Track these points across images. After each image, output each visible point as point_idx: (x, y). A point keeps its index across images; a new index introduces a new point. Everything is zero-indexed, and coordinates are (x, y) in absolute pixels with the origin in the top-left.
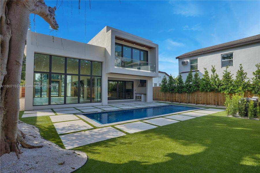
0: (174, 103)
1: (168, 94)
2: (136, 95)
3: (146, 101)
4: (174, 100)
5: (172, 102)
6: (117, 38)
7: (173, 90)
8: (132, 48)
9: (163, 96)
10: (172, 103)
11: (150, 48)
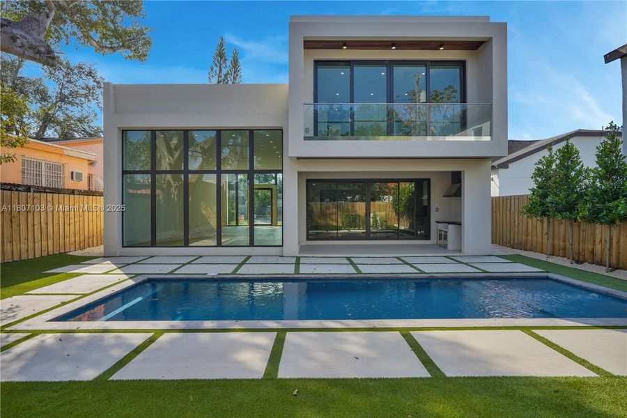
0: (586, 267)
1: (562, 227)
2: (441, 226)
3: (460, 251)
4: (588, 256)
5: (578, 262)
6: (310, 45)
7: (571, 207)
8: (391, 64)
9: (545, 231)
10: (575, 266)
11: (475, 46)
